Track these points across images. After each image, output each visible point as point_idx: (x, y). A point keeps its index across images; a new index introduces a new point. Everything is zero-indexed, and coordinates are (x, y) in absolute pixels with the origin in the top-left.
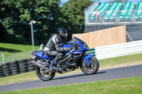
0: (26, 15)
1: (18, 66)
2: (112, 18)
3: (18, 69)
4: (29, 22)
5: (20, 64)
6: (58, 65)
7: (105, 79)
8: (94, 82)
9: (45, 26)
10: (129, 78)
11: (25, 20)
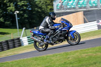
0: (12, 7)
1: (8, 44)
2: (73, 7)
3: (8, 46)
4: (14, 12)
5: (9, 43)
6: (50, 39)
7: (71, 50)
8: (62, 53)
9: (25, 15)
10: (87, 49)
11: (11, 11)
